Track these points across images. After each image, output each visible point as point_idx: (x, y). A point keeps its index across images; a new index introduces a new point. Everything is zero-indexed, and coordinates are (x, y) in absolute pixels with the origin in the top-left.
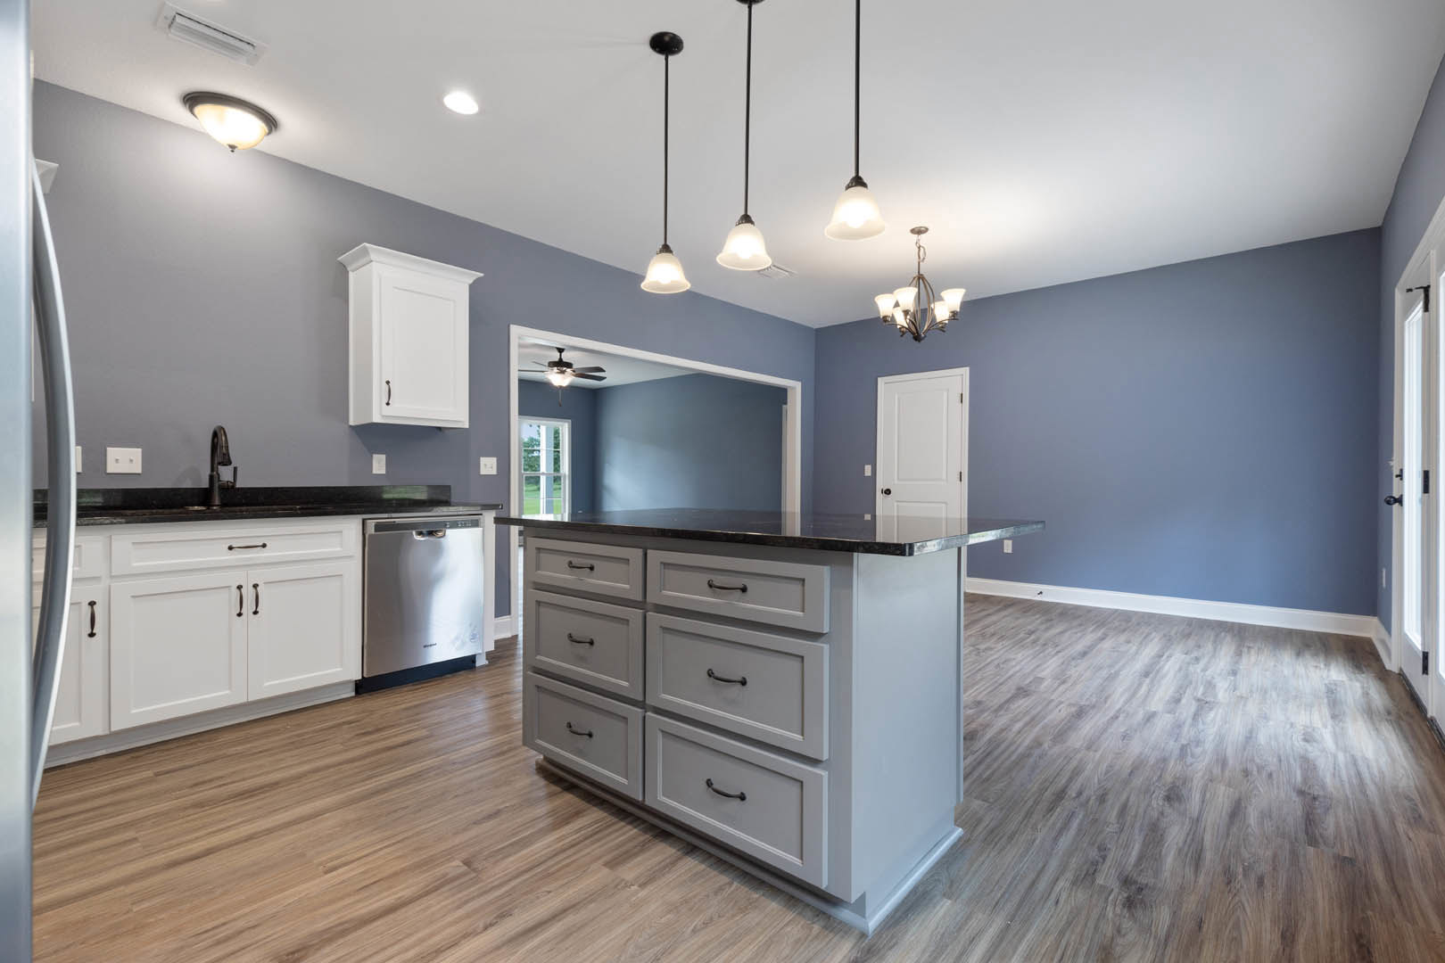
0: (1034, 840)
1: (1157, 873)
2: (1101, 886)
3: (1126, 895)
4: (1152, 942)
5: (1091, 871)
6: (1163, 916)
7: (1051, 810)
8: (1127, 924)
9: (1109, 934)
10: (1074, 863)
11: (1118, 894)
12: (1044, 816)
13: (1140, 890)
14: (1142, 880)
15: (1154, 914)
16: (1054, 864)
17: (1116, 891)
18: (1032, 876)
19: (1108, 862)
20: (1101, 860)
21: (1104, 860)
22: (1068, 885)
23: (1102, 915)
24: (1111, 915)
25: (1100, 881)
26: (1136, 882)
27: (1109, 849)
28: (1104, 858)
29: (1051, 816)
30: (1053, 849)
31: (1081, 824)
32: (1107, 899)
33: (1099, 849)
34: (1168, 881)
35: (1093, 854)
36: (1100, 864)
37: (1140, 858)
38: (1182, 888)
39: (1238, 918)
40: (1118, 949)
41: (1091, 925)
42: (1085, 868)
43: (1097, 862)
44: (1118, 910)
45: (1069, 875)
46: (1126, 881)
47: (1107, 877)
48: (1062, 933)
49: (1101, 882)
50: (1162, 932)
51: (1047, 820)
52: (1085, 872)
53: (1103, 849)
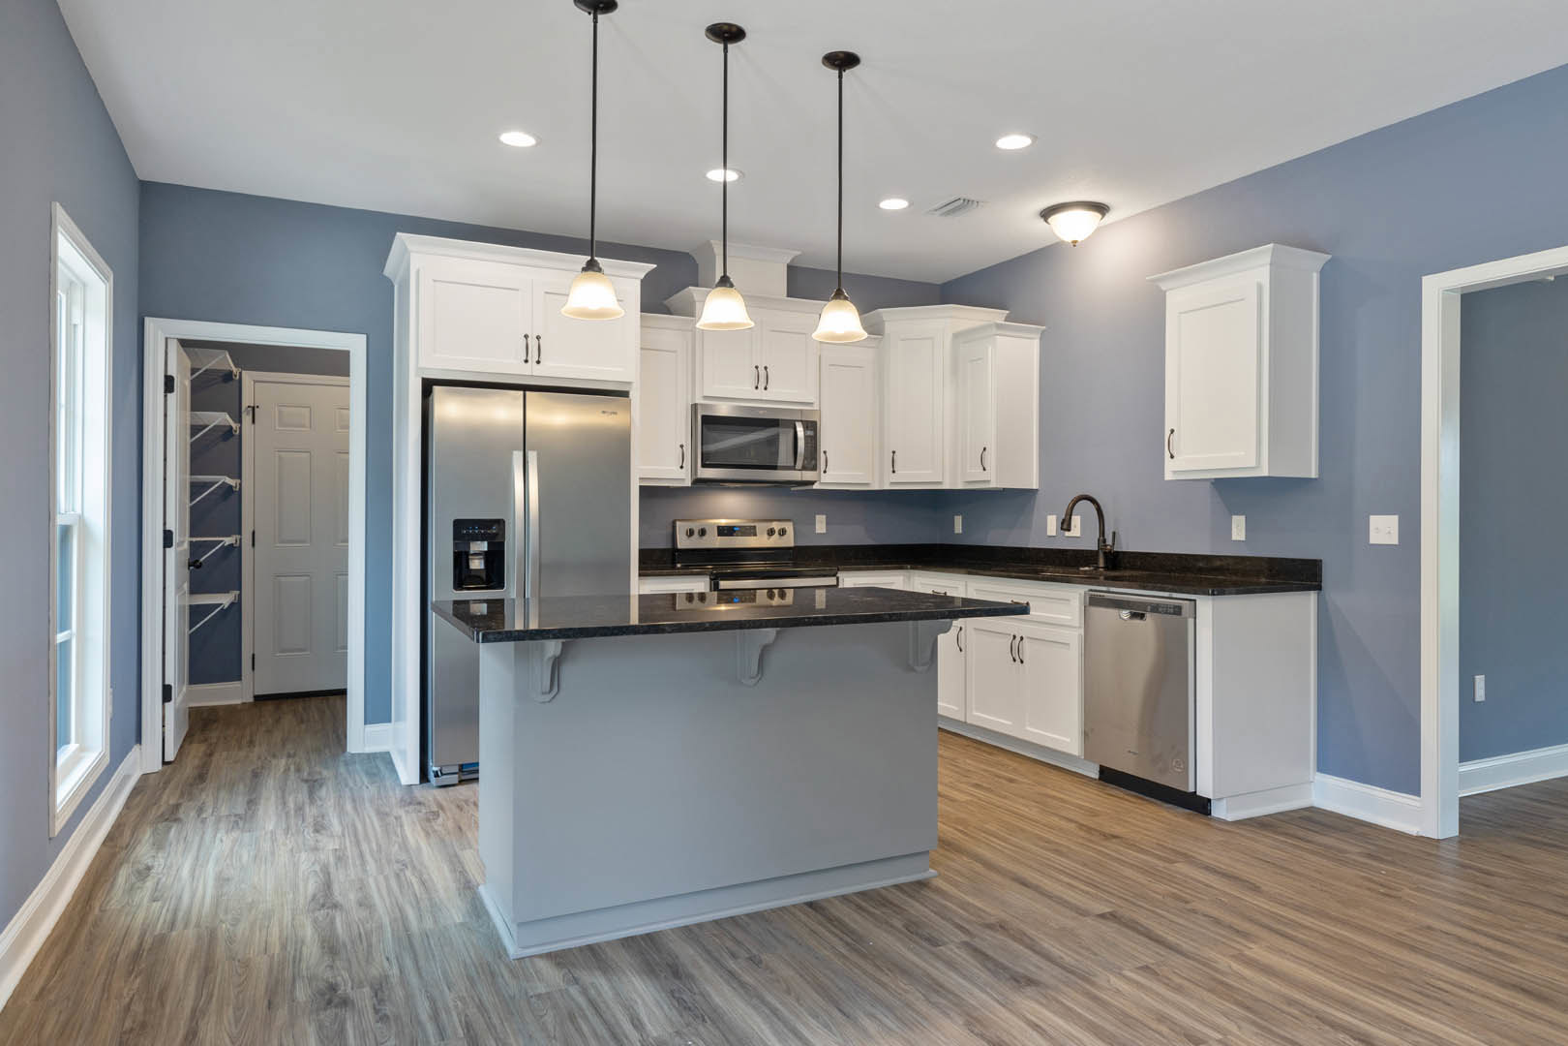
0: (449, 988)
1: (320, 1027)
2: (363, 987)
3: (340, 992)
4: (305, 973)
5: (379, 993)
6: (302, 994)
7: (468, 1027)
8: (328, 975)
9: (338, 963)
10: (399, 992)
11: (346, 988)
12: (466, 1016)
13: (329, 1002)
14: (331, 1012)
15: (310, 992)
16: (414, 980)
17: (349, 990)
18: (422, 963)
19: (371, 1011)
20: (378, 1007)
21: (375, 1009)
22: (390, 973)
23: (349, 970)
24: (343, 972)
25: (367, 990)
26: (336, 1007)
27: (378, 1022)
28: (376, 1011)
29: (460, 1022)
30: (426, 991)
31: (424, 1030)
32: (353, 981)
33: (386, 1016)
34: (307, 1024)
35: (388, 1009)
36: (376, 1003)
37: (342, 1031)
38: (292, 1025)
39: (236, 1026)
40: (326, 958)
41: (354, 960)
42: (387, 993)
43: (379, 1004)
44: (339, 979)
45: (395, 981)
46: (345, 1002)
47: (364, 998)
48: (370, 946)
49: (364, 990)
50: (299, 985)
51: (459, 1014)
52: (384, 989)
53: (383, 1018)
